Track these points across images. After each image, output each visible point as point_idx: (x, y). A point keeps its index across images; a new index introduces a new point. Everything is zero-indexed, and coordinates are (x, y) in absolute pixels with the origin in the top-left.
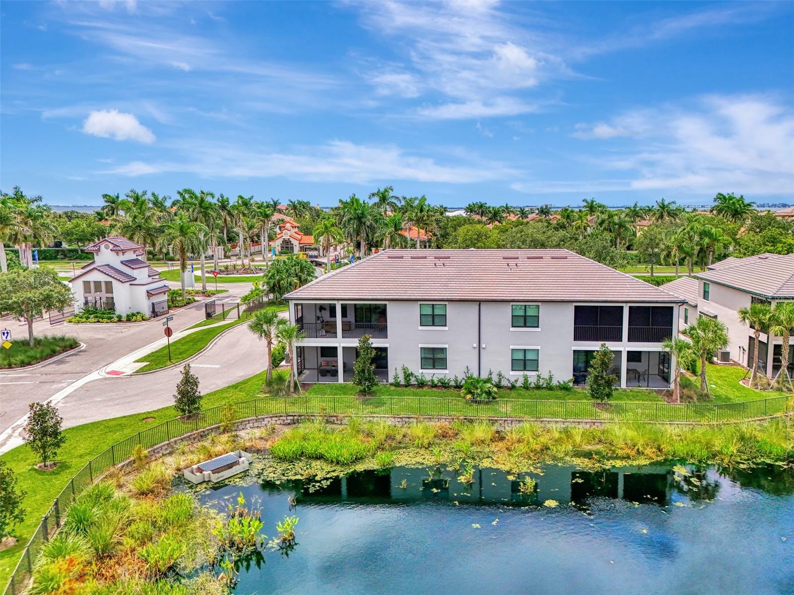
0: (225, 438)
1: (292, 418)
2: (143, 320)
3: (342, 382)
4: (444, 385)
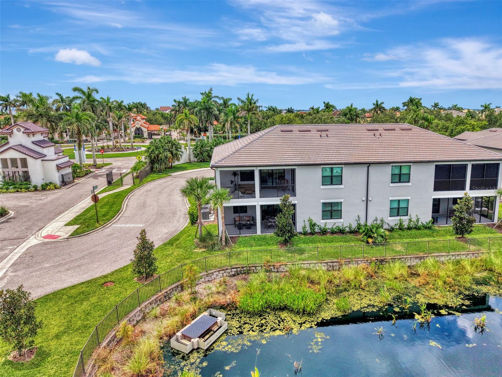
0: (186, 295)
1: (235, 270)
2: (56, 188)
3: (260, 234)
4: (341, 232)
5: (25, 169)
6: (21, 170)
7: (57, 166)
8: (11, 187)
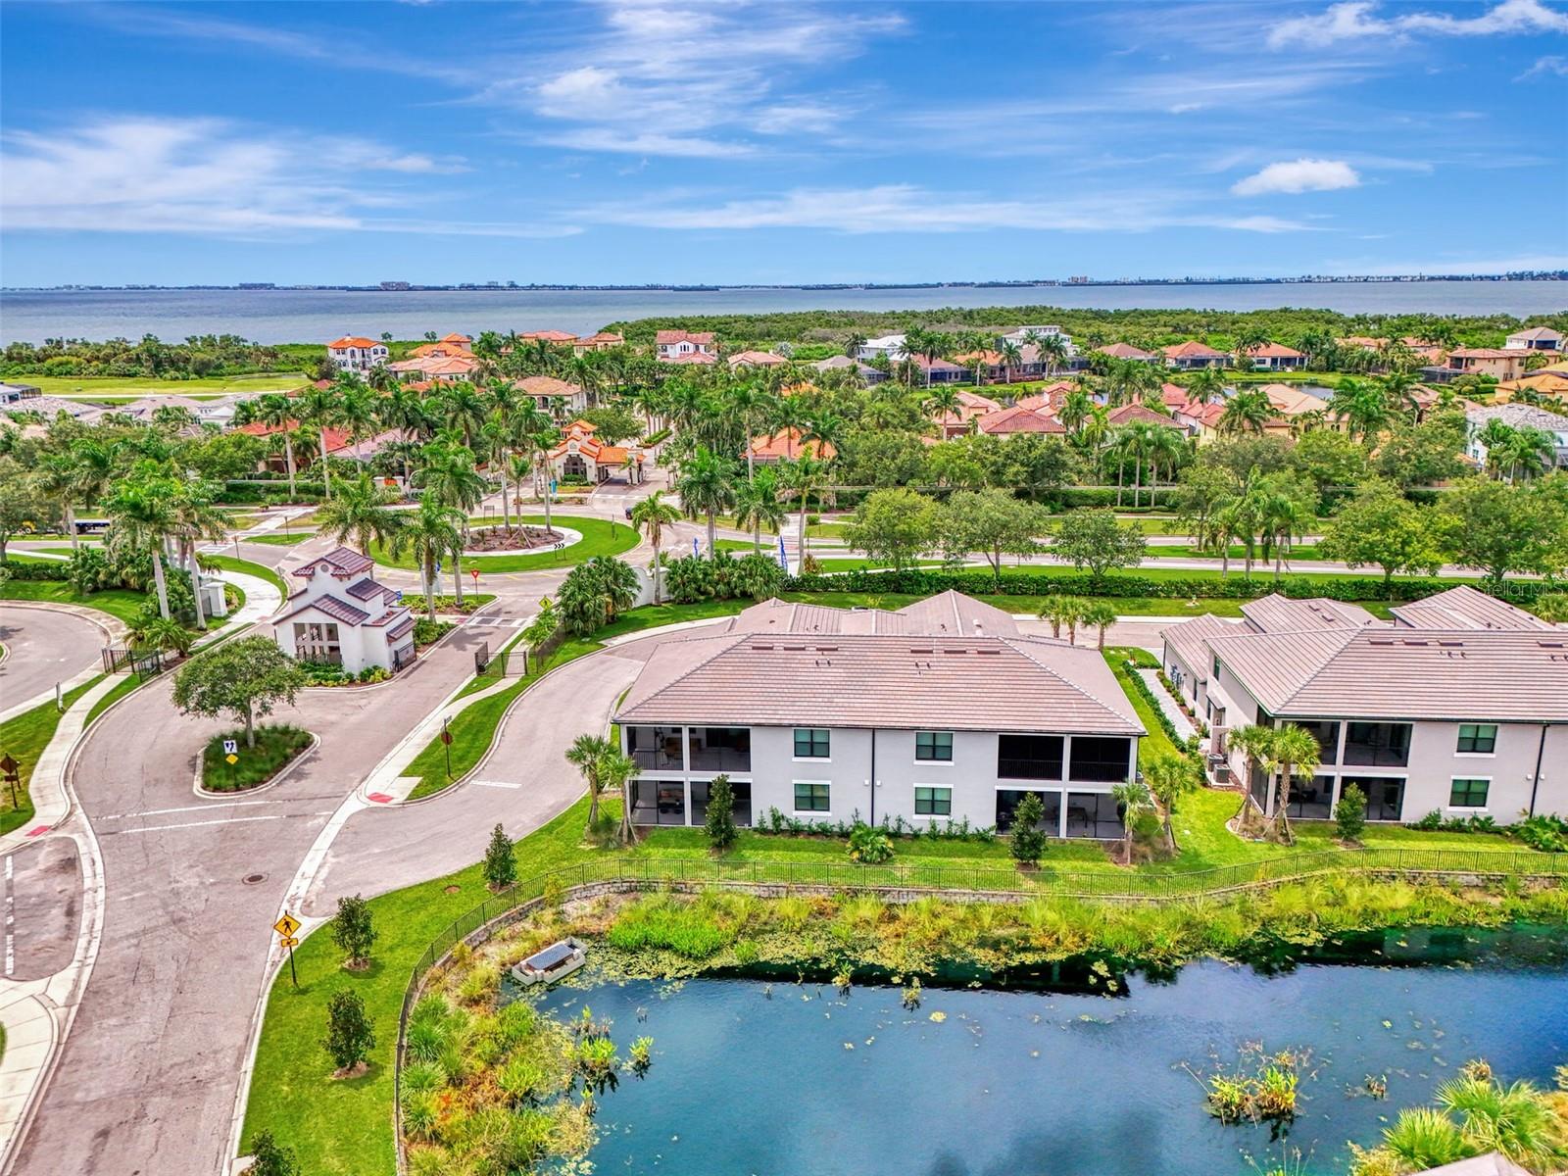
0: (548, 915)
1: (628, 884)
2: (385, 679)
3: (690, 825)
4: (824, 832)
5: (333, 643)
6: (326, 644)
7: (388, 635)
8: (310, 674)
